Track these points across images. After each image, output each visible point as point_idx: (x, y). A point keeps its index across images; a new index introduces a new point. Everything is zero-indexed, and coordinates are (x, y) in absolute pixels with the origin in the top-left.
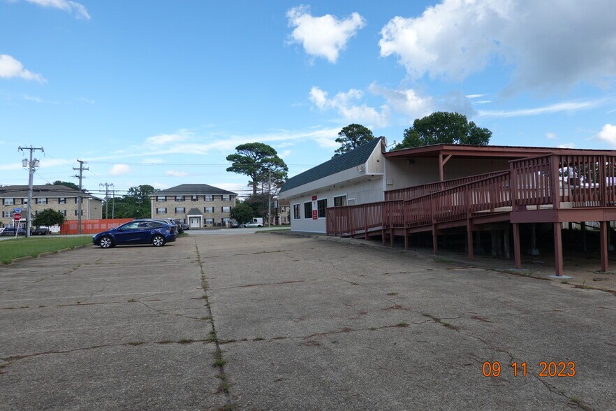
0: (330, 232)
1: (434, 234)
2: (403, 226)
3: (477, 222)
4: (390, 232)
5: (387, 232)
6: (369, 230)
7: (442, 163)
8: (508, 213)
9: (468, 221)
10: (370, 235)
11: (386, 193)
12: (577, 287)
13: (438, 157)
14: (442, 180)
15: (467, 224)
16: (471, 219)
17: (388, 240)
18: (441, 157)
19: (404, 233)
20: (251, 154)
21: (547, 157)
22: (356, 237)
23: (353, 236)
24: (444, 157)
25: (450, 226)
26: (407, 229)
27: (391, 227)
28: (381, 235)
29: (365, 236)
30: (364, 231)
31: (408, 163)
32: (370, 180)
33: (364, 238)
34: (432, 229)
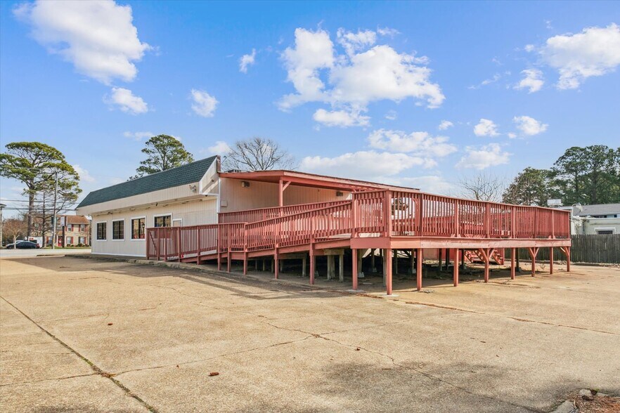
0: (152, 256)
1: (276, 258)
2: (243, 250)
3: (318, 247)
4: (227, 256)
5: (224, 256)
6: (202, 254)
7: (282, 188)
8: (348, 240)
9: (311, 245)
10: (203, 259)
11: (220, 215)
12: (407, 303)
13: (278, 182)
14: (282, 205)
15: (310, 248)
16: (314, 245)
17: (224, 264)
18: (281, 182)
19: (244, 258)
20: (29, 156)
21: (383, 192)
22: (185, 261)
23: (181, 260)
24: (284, 183)
25: (292, 250)
26: (247, 253)
27: (229, 251)
28: (217, 260)
29: (197, 260)
30: (196, 255)
31: (243, 185)
32: (201, 200)
33: (196, 262)
34: (274, 253)
